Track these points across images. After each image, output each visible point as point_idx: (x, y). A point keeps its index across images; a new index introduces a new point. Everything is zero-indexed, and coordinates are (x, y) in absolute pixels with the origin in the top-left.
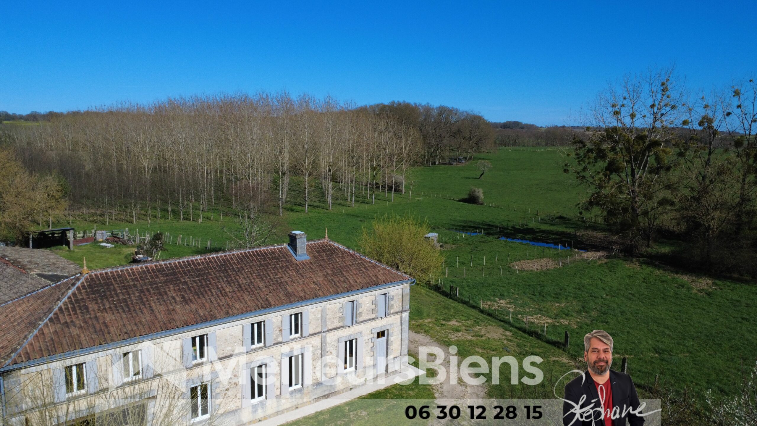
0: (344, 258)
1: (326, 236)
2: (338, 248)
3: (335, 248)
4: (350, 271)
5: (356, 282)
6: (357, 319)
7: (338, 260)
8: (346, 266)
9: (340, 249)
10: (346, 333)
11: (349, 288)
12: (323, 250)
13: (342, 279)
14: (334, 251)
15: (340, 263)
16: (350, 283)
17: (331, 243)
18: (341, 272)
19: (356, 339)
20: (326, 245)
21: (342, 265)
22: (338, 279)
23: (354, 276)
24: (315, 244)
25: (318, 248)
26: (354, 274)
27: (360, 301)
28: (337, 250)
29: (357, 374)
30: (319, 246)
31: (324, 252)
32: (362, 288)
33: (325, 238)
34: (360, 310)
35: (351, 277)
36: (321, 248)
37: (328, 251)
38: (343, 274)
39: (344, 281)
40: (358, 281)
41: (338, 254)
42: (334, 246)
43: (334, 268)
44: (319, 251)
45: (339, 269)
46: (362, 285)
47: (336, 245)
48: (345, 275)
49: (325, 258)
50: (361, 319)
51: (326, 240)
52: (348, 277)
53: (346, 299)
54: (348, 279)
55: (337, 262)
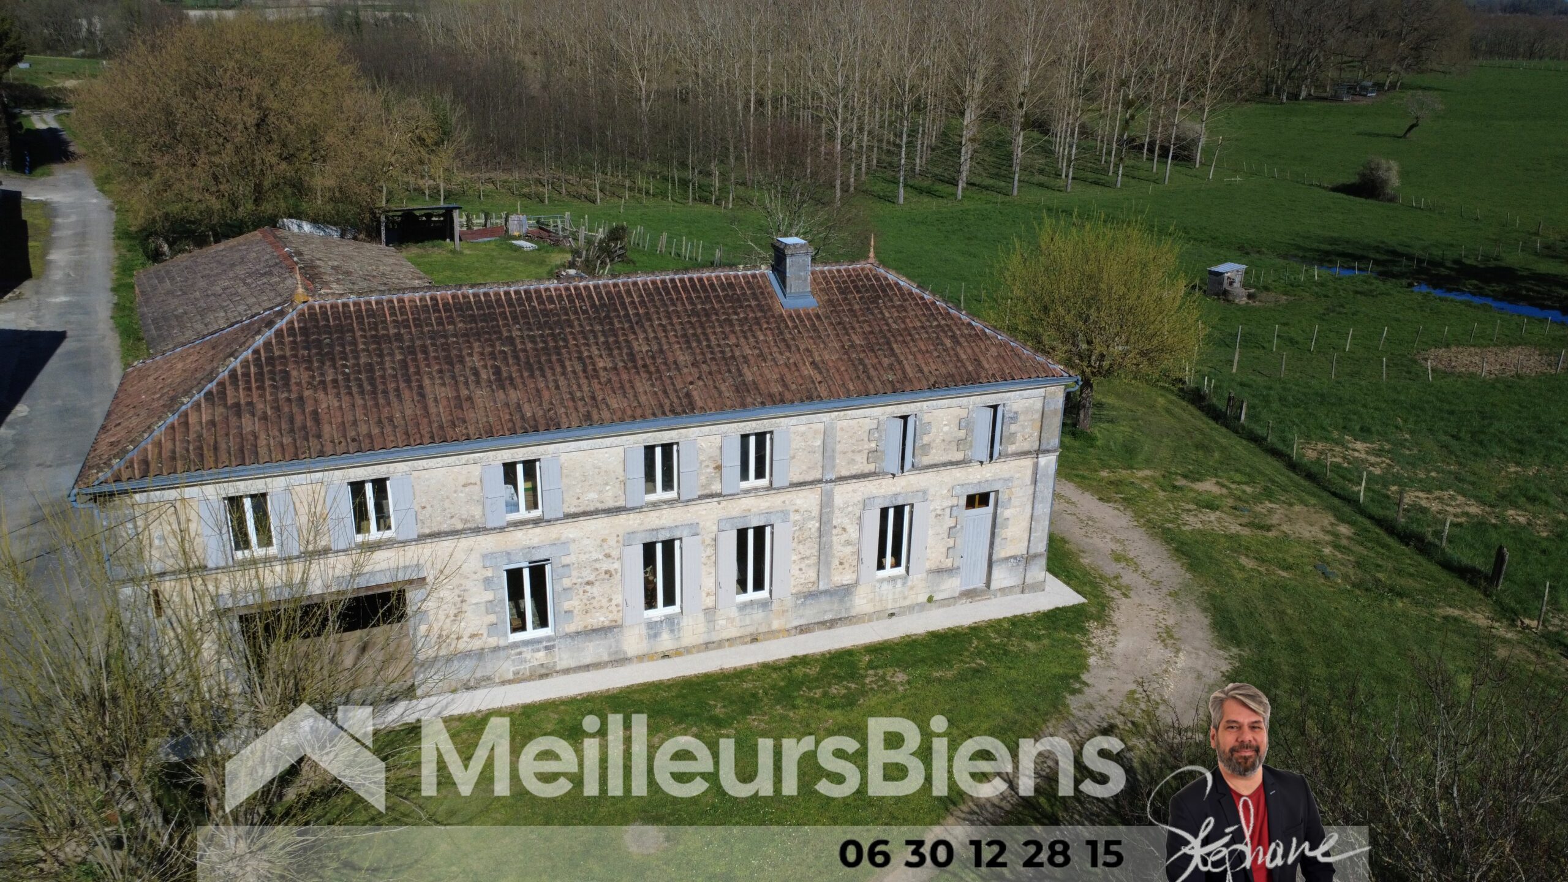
0: (905, 311)
1: (872, 254)
2: (897, 284)
3: (889, 285)
4: (911, 344)
5: (921, 371)
6: (916, 460)
7: (887, 315)
8: (906, 329)
9: (900, 289)
10: (887, 490)
11: (898, 385)
12: (856, 287)
13: (886, 361)
14: (884, 291)
15: (890, 321)
16: (904, 372)
17: (882, 271)
18: (888, 343)
19: (912, 506)
20: (867, 276)
21: (895, 326)
22: (876, 361)
23: (919, 356)
24: (839, 271)
25: (845, 282)
26: (920, 351)
27: (926, 418)
28: (892, 289)
29: (909, 583)
30: (849, 276)
31: (858, 292)
32: (933, 387)
33: (868, 257)
34: (926, 439)
35: (910, 357)
36: (853, 282)
37: (867, 291)
38: (892, 350)
39: (891, 367)
40: (926, 369)
41: (891, 300)
42: (886, 279)
43: (871, 332)
44: (847, 288)
45: (885, 337)
46: (932, 380)
47: (892, 277)
48: (897, 351)
49: (856, 307)
50: (926, 460)
51: (868, 265)
52: (902, 358)
53: (889, 409)
54: (900, 362)
55: (884, 319)
